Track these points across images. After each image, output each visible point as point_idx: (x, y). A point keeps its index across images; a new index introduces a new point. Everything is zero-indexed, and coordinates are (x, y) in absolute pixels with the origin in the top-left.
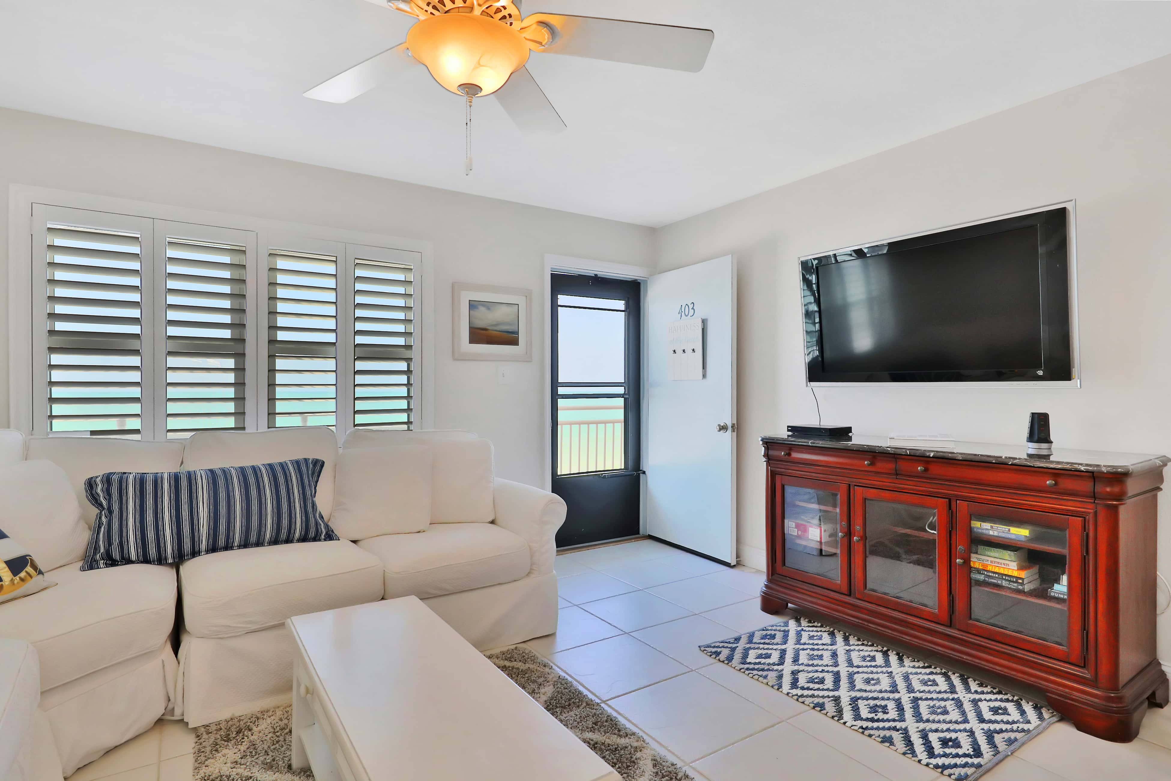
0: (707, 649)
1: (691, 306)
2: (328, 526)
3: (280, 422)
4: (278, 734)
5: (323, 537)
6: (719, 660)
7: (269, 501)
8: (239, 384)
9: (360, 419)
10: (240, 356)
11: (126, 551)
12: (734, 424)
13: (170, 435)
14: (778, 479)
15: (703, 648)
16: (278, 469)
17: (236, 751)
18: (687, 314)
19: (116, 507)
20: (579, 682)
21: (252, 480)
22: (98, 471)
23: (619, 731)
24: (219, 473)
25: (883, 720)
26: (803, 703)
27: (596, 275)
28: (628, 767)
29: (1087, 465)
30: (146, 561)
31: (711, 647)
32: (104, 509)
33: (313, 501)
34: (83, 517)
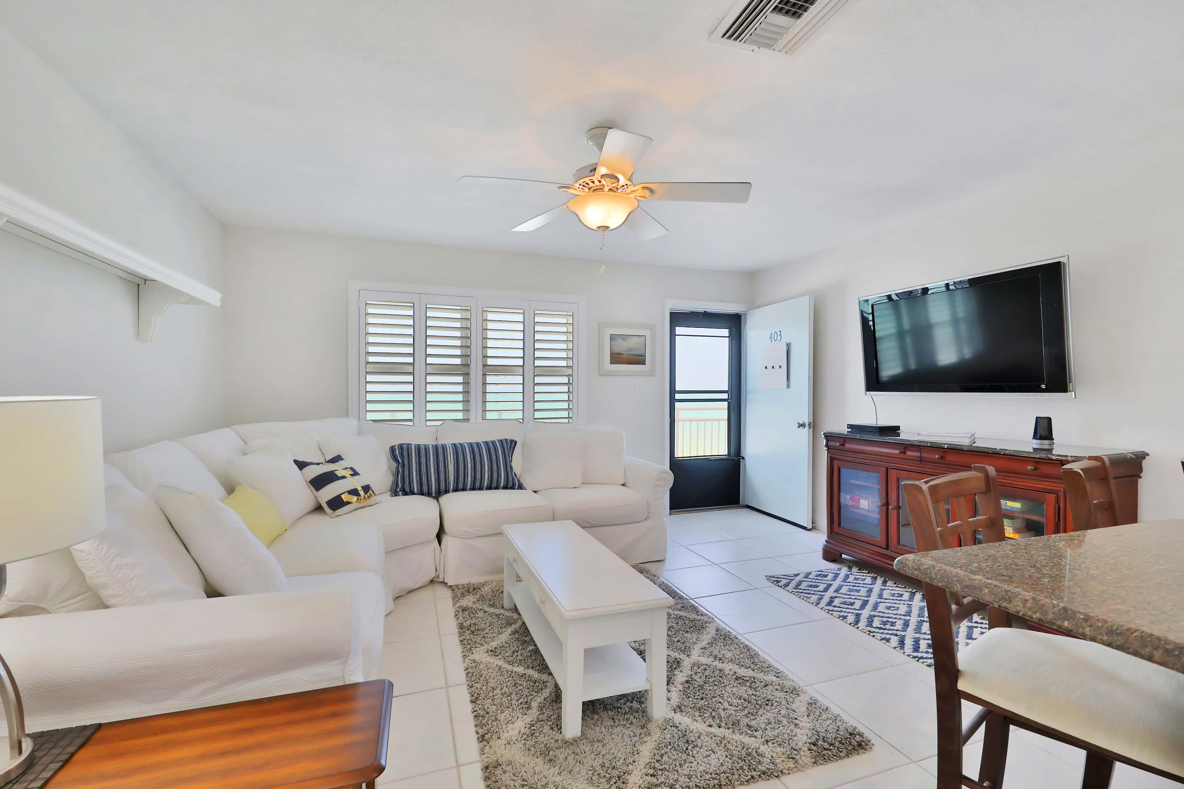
0: (771, 578)
1: (779, 334)
2: (519, 481)
3: (489, 416)
4: (495, 593)
5: (517, 487)
6: (778, 586)
7: (486, 463)
8: (466, 392)
9: (538, 415)
10: (466, 375)
11: (412, 488)
12: (810, 423)
13: (428, 423)
14: (836, 463)
15: (769, 578)
16: (491, 444)
17: (474, 598)
18: (775, 339)
19: (406, 463)
20: (676, 587)
21: (476, 450)
22: (396, 442)
23: (697, 612)
24: (459, 445)
25: (889, 630)
26: (832, 614)
27: (705, 312)
28: (699, 629)
29: (1058, 455)
30: (422, 494)
31: (774, 577)
32: (399, 464)
33: (510, 465)
34: (389, 468)
